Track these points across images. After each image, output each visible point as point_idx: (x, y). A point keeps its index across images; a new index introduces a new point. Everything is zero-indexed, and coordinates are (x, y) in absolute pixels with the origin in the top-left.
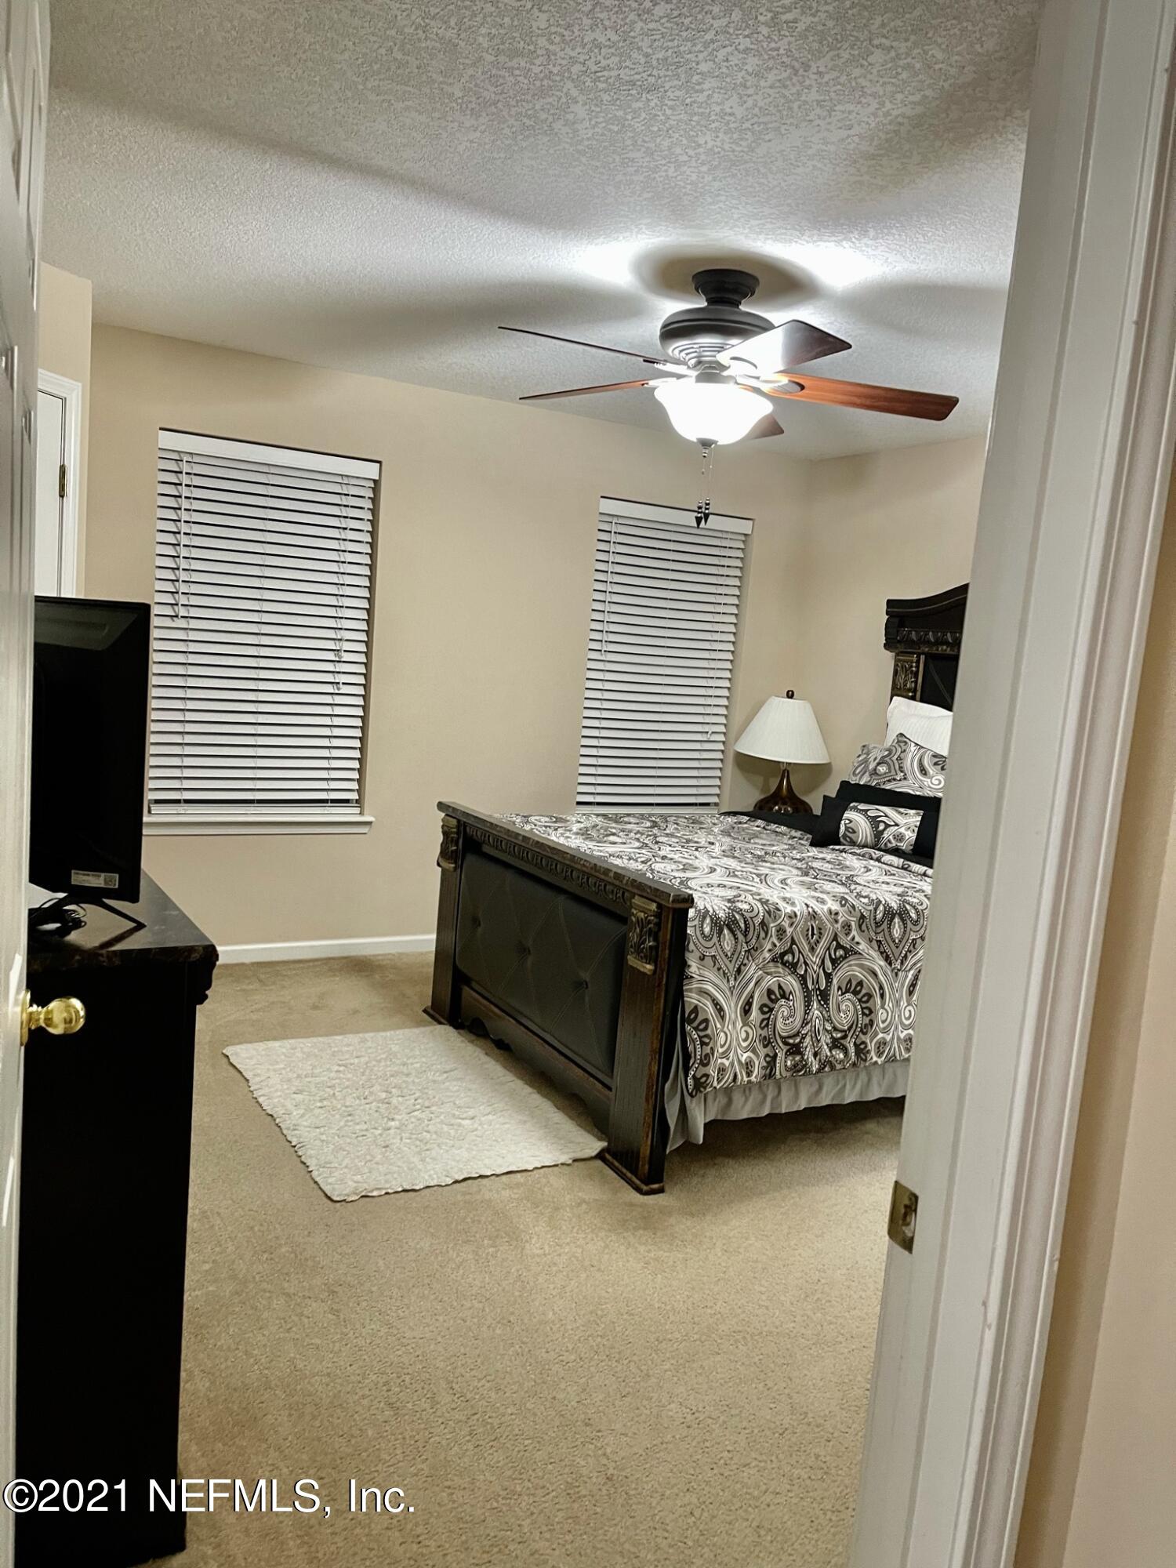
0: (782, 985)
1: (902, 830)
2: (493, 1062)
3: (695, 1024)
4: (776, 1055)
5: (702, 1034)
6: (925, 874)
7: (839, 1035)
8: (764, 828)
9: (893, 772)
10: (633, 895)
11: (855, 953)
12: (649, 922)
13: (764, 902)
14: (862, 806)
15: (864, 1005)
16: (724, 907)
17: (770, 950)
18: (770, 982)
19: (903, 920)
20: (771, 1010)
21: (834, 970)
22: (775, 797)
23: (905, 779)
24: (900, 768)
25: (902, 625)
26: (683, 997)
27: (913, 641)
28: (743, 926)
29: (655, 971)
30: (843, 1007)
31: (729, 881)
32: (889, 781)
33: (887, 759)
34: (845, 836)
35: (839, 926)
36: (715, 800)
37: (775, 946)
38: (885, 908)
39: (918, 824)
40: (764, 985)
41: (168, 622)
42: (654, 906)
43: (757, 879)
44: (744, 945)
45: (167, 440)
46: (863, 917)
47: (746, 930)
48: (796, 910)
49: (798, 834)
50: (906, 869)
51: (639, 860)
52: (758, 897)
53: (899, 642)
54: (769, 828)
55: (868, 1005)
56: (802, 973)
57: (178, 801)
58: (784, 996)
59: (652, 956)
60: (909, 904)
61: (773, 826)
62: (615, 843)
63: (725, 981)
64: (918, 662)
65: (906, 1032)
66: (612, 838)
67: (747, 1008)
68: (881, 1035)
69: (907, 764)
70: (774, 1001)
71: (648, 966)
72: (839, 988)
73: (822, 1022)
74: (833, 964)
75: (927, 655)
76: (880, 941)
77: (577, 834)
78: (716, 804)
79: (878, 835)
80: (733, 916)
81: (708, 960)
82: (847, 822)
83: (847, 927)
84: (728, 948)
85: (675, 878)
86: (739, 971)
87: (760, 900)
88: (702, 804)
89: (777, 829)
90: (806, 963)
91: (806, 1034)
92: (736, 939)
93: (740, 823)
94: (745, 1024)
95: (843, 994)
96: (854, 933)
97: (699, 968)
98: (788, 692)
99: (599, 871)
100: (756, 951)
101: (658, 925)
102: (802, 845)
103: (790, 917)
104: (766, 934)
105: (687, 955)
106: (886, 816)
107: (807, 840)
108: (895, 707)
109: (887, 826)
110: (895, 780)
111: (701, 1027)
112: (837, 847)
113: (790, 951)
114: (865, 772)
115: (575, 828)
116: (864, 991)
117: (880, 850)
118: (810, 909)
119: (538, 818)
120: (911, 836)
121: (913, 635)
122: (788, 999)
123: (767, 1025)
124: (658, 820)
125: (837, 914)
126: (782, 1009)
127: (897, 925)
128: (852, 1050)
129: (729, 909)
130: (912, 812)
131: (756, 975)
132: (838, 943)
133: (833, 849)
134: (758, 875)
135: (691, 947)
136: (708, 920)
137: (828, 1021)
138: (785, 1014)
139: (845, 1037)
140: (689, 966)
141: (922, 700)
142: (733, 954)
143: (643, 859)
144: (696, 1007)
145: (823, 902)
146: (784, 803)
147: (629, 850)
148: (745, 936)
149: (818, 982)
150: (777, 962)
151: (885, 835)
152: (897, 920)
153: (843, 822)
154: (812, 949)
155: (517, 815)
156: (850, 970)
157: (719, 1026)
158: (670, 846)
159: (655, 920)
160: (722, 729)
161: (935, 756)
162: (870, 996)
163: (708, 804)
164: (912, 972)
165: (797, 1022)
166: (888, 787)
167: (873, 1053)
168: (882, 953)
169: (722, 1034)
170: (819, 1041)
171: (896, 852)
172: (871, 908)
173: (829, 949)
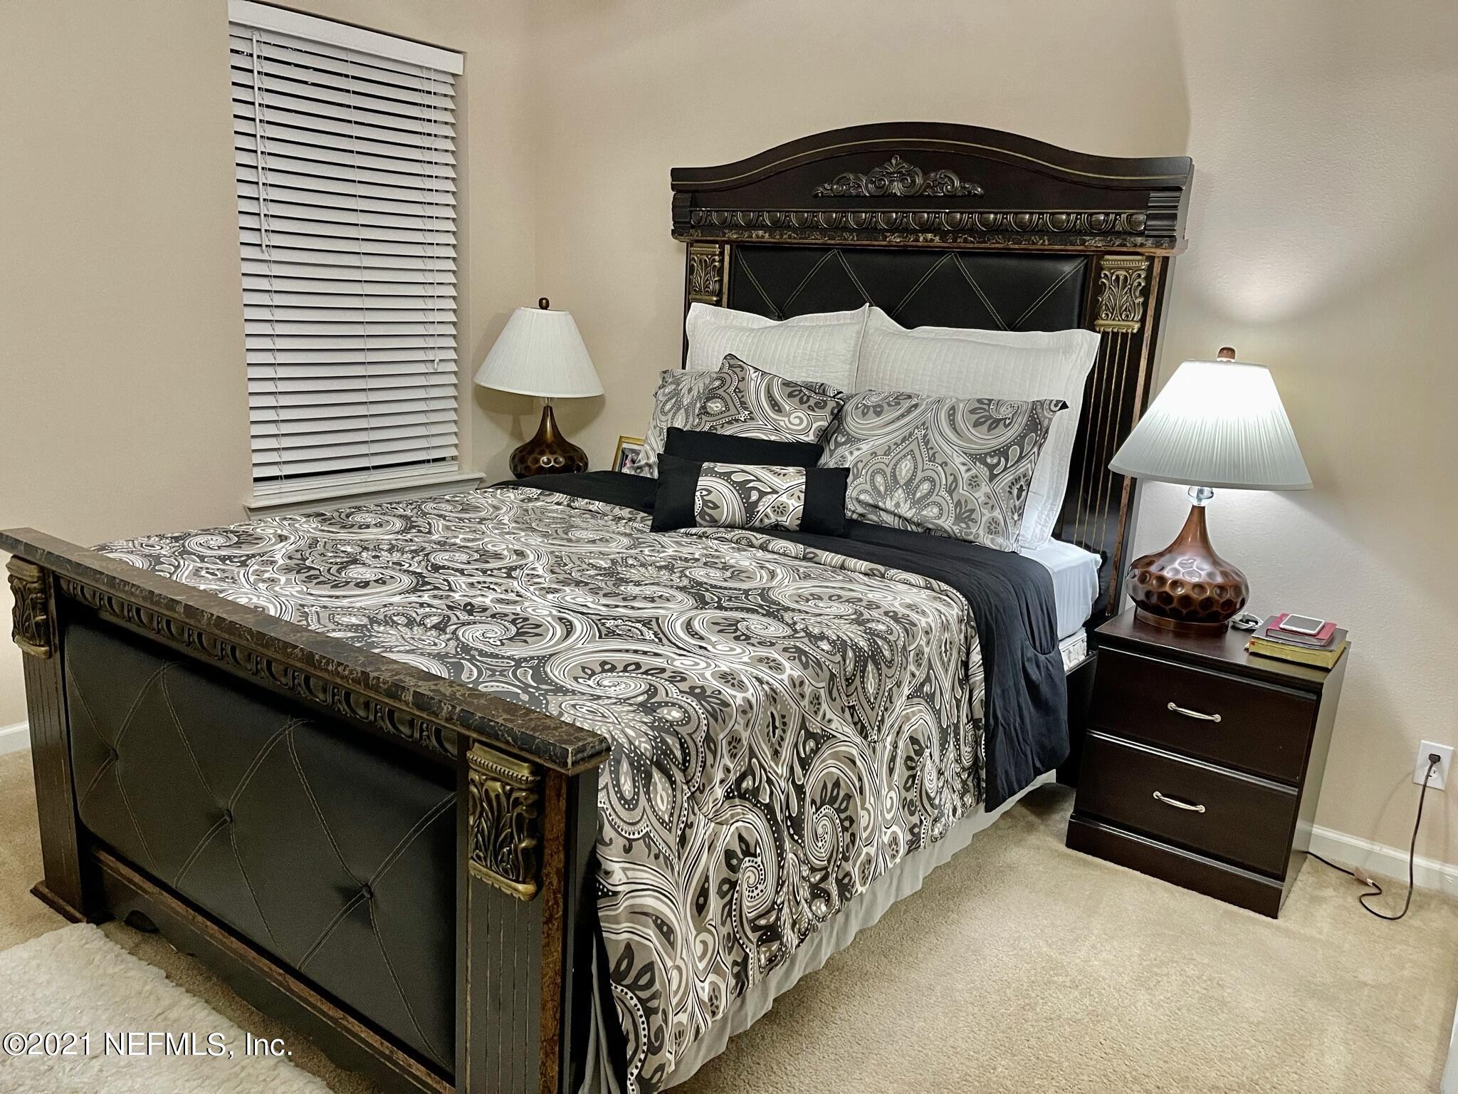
0: (744, 835)
1: (784, 498)
3: (628, 981)
4: (746, 957)
5: (644, 995)
6: (842, 567)
7: (818, 878)
8: (569, 505)
9: (733, 411)
10: (464, 744)
11: (829, 738)
12: (517, 802)
13: (699, 693)
14: (721, 467)
15: (843, 816)
16: (644, 728)
17: (722, 782)
18: (727, 837)
19: (876, 664)
20: (733, 885)
21: (804, 776)
22: (538, 444)
23: (752, 419)
24: (743, 403)
25: (694, 204)
26: (599, 931)
27: (712, 225)
28: (678, 754)
29: (533, 896)
30: (820, 831)
31: (613, 650)
32: (730, 423)
33: (720, 392)
34: (702, 513)
35: (805, 702)
36: (454, 452)
37: (728, 771)
38: (854, 651)
39: (804, 487)
40: (720, 847)
42: (524, 772)
43: (649, 635)
44: (685, 787)
46: (833, 676)
47: (685, 761)
48: (749, 695)
49: (626, 512)
50: (810, 560)
51: (429, 623)
52: (684, 686)
53: (693, 227)
54: (576, 504)
55: (848, 813)
56: (768, 801)
58: (748, 852)
59: (531, 867)
60: (878, 636)
61: (581, 503)
62: (366, 584)
63: (668, 874)
64: (722, 254)
65: (889, 831)
66: (355, 572)
67: (701, 900)
68: (865, 850)
69: (751, 398)
70: (733, 869)
71: (520, 887)
72: (813, 802)
73: (797, 870)
74: (803, 768)
75: (739, 246)
76: (853, 707)
77: (288, 570)
78: (454, 458)
79: (750, 508)
80: (664, 742)
81: (639, 847)
82: (705, 493)
83: (816, 700)
84: (662, 806)
85: (519, 663)
86: (683, 840)
87: (691, 691)
88: (435, 460)
89: (591, 507)
90: (769, 781)
91: (783, 903)
92: (673, 783)
93: (530, 500)
94: (700, 929)
95: (817, 810)
96: (824, 706)
97: (624, 869)
98: (541, 300)
99: (376, 688)
100: (702, 792)
101: (539, 806)
102: (642, 532)
103: (744, 712)
104: (714, 754)
105: (601, 850)
106: (759, 480)
107: (643, 520)
108: (696, 318)
109: (762, 494)
110: (737, 421)
111: (643, 982)
112: (694, 530)
113: (749, 771)
114: (679, 409)
115: (280, 553)
116: (842, 794)
117: (752, 529)
118: (766, 687)
119: (201, 539)
120: (795, 506)
121: (715, 218)
122: (755, 856)
123: (729, 914)
124: (409, 513)
125: (802, 683)
126: (747, 876)
127: (871, 675)
128: (834, 891)
129: (652, 728)
130: (791, 470)
131: (706, 837)
132: (807, 731)
133: (687, 534)
134: (646, 623)
135: (608, 833)
136: (625, 766)
137: (804, 863)
138: (751, 881)
139: (824, 879)
140: (607, 873)
142: (672, 815)
143: (435, 620)
144: (628, 947)
145: (778, 668)
146: (552, 453)
147: (397, 599)
148: (684, 771)
149: (788, 807)
150: (734, 797)
151: (761, 508)
152: (870, 667)
153: (698, 494)
154: (776, 753)
155: (162, 537)
156: (826, 767)
157: (669, 964)
158: (462, 572)
159: (533, 798)
160: (453, 356)
161: (787, 384)
162: (848, 797)
163: (443, 459)
164: (889, 739)
165: (769, 888)
166: (728, 431)
167: (858, 885)
168: (855, 724)
169: (675, 974)
170: (798, 903)
171: (777, 530)
172: (838, 658)
173: (796, 745)
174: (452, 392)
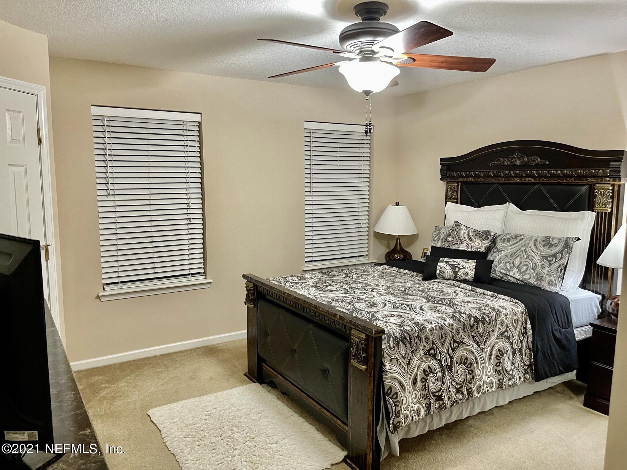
0: (431, 366)
1: (467, 270)
2: (282, 404)
3: (391, 396)
4: (430, 403)
5: (395, 400)
6: (484, 294)
7: (459, 386)
8: (397, 271)
9: (455, 240)
10: (351, 329)
11: (463, 343)
12: (362, 344)
13: (417, 324)
14: (446, 260)
15: (469, 369)
16: (398, 330)
17: (423, 349)
18: (424, 365)
19: (483, 323)
20: (426, 380)
21: (453, 354)
22: (394, 251)
23: (462, 243)
24: (459, 238)
25: (448, 169)
26: (383, 382)
27: (454, 176)
28: (408, 339)
29: (367, 369)
30: (459, 372)
31: (396, 311)
32: (454, 244)
33: (452, 234)
34: (439, 275)
35: (454, 331)
36: (367, 253)
37: (425, 347)
38: (474, 318)
39: (475, 267)
40: (422, 368)
41: (105, 198)
42: (364, 336)
43: (408, 309)
44: (410, 349)
45: (96, 111)
46: (465, 325)
47: (410, 341)
48: (433, 326)
49: (415, 274)
50: (473, 291)
51: (347, 302)
52: (413, 322)
53: (447, 177)
54: (400, 271)
55: (471, 369)
56: (439, 358)
57: (117, 283)
58: (431, 372)
59: (365, 361)
60: (484, 314)
61: (401, 270)
62: (332, 291)
63: (403, 370)
64: (458, 186)
65: (489, 379)
66: (330, 288)
67: (415, 381)
68: (478, 383)
69: (462, 236)
70: (427, 376)
71: (363, 367)
72: (457, 362)
73: (450, 382)
74: (453, 351)
75: (462, 183)
76: (473, 335)
77: (312, 287)
78: (367, 255)
79: (456, 273)
80: (404, 335)
81: (394, 361)
82: (440, 268)
83: (458, 331)
84: (403, 352)
85: (368, 313)
86: (409, 363)
87: (415, 323)
88: (360, 256)
89: (404, 272)
90: (440, 353)
91: (444, 390)
92: (406, 346)
93: (385, 269)
94: (415, 390)
95: (459, 365)
96: (461, 333)
97: (390, 366)
98: (396, 203)
99: (331, 315)
100: (416, 351)
101: (367, 345)
102: (419, 280)
103: (431, 331)
104: (420, 341)
105: (383, 359)
106: (459, 264)
107: (420, 276)
108: (448, 208)
109: (460, 269)
110: (457, 244)
111: (394, 397)
112: (436, 280)
113: (432, 348)
114: (439, 239)
115: (311, 282)
116: (468, 362)
117: (457, 281)
118: (439, 325)
119: (291, 278)
120: (472, 273)
121: (455, 174)
122: (434, 373)
123: (425, 388)
124: (347, 272)
125: (452, 325)
126: (431, 378)
127: (480, 326)
128: (465, 392)
129: (401, 331)
130: (471, 261)
131: (417, 364)
132: (454, 340)
133: (434, 282)
134: (408, 305)
135: (385, 355)
136: (391, 339)
137: (453, 380)
138: (433, 381)
139: (461, 387)
140: (385, 366)
141: (461, 204)
142: (405, 355)
143: (349, 301)
144: (390, 386)
145: (445, 320)
146: (399, 254)
147: (340, 295)
148: (410, 344)
149: (447, 362)
150: (427, 355)
151: (459, 273)
152: (480, 324)
153: (438, 268)
154: (443, 345)
155: (281, 277)
156: (461, 353)
157: (403, 395)
158: (359, 289)
159: (365, 343)
160: (367, 221)
161: (475, 231)
162: (471, 364)
163: (363, 256)
164: (489, 348)
165: (439, 384)
166: (453, 248)
167: (475, 393)
168: (475, 341)
169: (405, 398)
170: (450, 392)
171: (465, 281)
172: (468, 319)
173: (450, 344)
174: (367, 233)
